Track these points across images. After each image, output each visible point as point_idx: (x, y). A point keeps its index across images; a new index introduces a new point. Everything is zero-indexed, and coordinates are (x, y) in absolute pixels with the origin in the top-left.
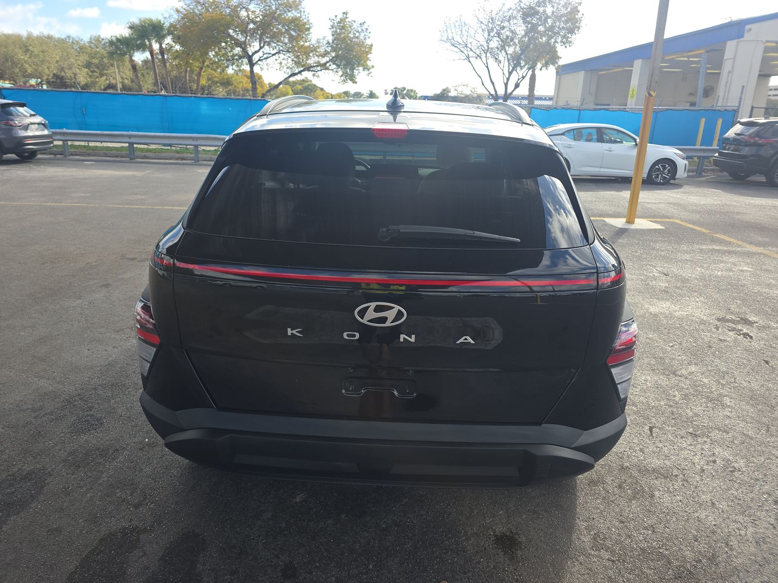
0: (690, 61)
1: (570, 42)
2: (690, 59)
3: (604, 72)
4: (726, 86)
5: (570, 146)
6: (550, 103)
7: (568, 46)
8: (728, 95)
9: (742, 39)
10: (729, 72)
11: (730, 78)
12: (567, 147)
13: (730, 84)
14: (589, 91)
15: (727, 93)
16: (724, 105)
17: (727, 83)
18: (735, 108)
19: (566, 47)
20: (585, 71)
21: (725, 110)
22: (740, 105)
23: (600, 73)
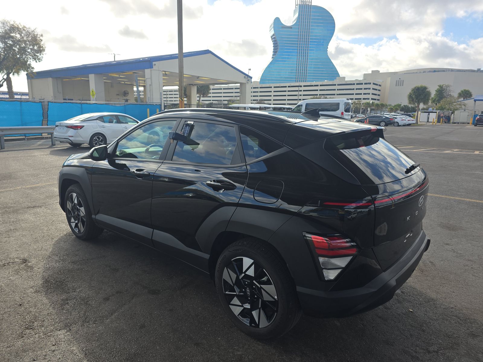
0: (120, 77)
1: (39, 59)
2: (120, 76)
3: (68, 80)
4: (150, 92)
5: (104, 126)
6: (27, 97)
7: (38, 61)
8: (152, 97)
9: (152, 69)
10: (150, 85)
11: (151, 88)
12: (102, 127)
13: (152, 91)
14: (58, 91)
15: (152, 96)
16: (152, 102)
17: (150, 90)
18: (160, 103)
19: (36, 62)
20: (52, 78)
21: (156, 104)
22: (161, 102)
23: (64, 80)
